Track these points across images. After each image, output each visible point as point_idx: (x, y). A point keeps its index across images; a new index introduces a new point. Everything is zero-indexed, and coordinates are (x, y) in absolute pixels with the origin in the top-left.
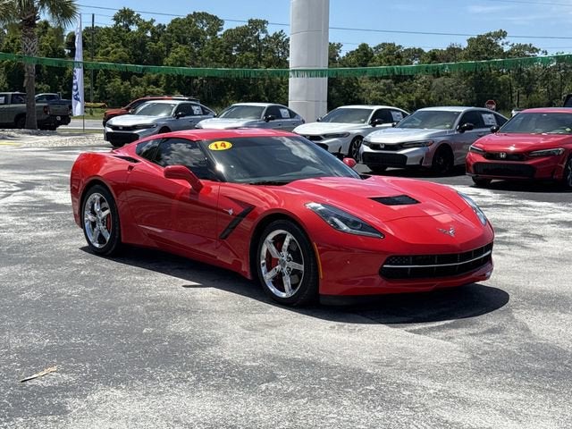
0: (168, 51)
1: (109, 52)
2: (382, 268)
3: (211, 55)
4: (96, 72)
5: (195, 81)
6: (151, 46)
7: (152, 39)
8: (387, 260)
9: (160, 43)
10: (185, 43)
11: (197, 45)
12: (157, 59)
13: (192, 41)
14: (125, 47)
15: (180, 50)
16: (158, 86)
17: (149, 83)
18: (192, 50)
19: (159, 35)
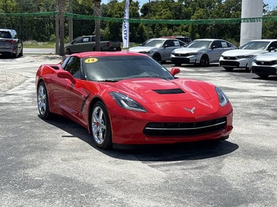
0: (194, 12)
1: (162, 14)
2: (144, 129)
3: (217, 14)
4: (155, 25)
5: (208, 28)
6: (185, 10)
7: (185, 6)
8: (148, 124)
9: (190, 8)
10: (203, 8)
11: (210, 8)
12: (188, 17)
13: (207, 6)
14: (170, 10)
15: (200, 11)
16: (187, 31)
17: (183, 30)
18: (206, 11)
19: (189, 4)
